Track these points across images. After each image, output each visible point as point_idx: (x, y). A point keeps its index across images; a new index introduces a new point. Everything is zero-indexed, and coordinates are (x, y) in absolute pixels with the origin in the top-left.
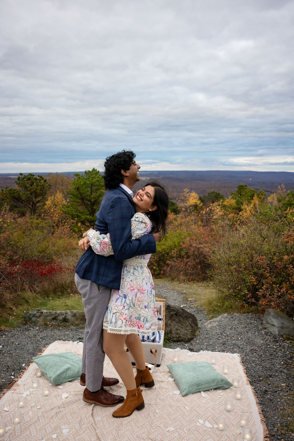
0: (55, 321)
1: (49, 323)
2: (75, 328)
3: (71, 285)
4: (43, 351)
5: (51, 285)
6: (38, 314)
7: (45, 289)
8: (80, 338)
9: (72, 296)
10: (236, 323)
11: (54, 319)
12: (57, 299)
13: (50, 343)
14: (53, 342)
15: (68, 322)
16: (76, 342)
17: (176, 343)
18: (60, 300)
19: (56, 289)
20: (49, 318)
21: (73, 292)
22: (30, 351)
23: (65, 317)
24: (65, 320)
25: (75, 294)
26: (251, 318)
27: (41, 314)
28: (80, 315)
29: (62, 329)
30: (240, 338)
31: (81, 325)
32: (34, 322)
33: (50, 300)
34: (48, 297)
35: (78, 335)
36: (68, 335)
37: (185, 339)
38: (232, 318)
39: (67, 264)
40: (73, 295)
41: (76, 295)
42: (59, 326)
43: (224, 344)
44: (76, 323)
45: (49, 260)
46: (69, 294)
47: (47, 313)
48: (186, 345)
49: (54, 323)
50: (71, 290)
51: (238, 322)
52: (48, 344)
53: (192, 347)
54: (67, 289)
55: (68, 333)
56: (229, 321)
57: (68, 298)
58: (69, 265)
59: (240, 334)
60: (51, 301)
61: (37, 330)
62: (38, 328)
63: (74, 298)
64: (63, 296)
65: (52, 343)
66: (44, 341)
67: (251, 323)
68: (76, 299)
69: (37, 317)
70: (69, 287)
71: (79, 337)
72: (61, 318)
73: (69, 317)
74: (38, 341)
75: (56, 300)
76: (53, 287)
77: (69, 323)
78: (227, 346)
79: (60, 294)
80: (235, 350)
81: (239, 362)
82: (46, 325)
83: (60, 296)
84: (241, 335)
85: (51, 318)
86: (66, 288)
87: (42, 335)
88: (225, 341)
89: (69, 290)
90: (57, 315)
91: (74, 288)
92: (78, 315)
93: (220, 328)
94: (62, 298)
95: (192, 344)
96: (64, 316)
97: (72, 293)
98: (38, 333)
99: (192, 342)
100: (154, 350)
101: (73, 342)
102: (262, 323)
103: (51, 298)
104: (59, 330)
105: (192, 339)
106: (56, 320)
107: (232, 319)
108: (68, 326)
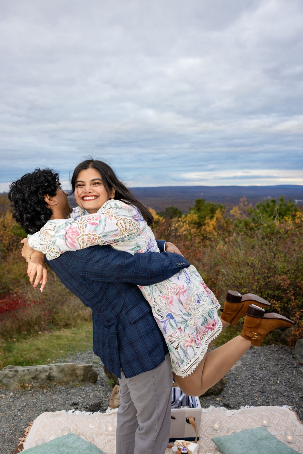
0: (36, 381)
1: (27, 385)
2: (63, 388)
3: (39, 321)
4: (25, 433)
5: (14, 323)
6: (11, 373)
7: (7, 329)
8: (74, 404)
9: (40, 334)
10: (263, 360)
11: (33, 378)
12: (24, 340)
13: (34, 417)
14: (39, 415)
15: (53, 380)
16: (71, 411)
17: (205, 398)
18: (27, 341)
19: (20, 327)
20: (27, 378)
21: (42, 329)
22: (6, 436)
23: (50, 374)
24: (50, 378)
25: (44, 332)
26: (277, 351)
27: (15, 373)
28: (69, 369)
29: (46, 392)
30: (278, 382)
31: (71, 383)
32: (6, 385)
33: (14, 342)
34: (11, 338)
35: (71, 399)
36: (57, 401)
37: (215, 391)
38: (255, 352)
39: (30, 296)
40: (42, 333)
41: (46, 332)
42: (42, 388)
43: (263, 392)
44: (65, 380)
45: (5, 290)
46: (37, 332)
47: (24, 371)
48: (218, 399)
49: (34, 385)
50: (38, 326)
51: (265, 358)
52: (31, 419)
53: (226, 403)
54: (33, 327)
55: (55, 397)
56: (253, 358)
57: (37, 337)
58: (33, 297)
59: (275, 374)
60: (17, 344)
61: (11, 397)
62: (12, 393)
63: (43, 338)
64: (30, 336)
65: (37, 417)
66: (25, 414)
67: (281, 359)
68: (47, 338)
69: (9, 377)
70: (36, 323)
71: (73, 401)
72: (43, 376)
73: (55, 374)
74: (15, 416)
75: (22, 342)
76: (17, 325)
77: (55, 382)
78: (269, 395)
79: (25, 333)
80: (281, 399)
81: (296, 419)
82: (24, 387)
83: (25, 335)
84: (277, 377)
85: (30, 377)
86: (33, 325)
87: (19, 404)
88: (262, 388)
89: (36, 328)
90: (38, 373)
91: (42, 324)
92: (66, 369)
93: (248, 369)
94: (29, 338)
95: (223, 397)
96: (47, 374)
97: (40, 330)
98: (13, 401)
99: (223, 393)
100: (191, 420)
101: (67, 411)
102: (295, 358)
103: (15, 340)
104: (43, 393)
105: (222, 389)
106: (37, 379)
107: (255, 355)
108: (55, 386)
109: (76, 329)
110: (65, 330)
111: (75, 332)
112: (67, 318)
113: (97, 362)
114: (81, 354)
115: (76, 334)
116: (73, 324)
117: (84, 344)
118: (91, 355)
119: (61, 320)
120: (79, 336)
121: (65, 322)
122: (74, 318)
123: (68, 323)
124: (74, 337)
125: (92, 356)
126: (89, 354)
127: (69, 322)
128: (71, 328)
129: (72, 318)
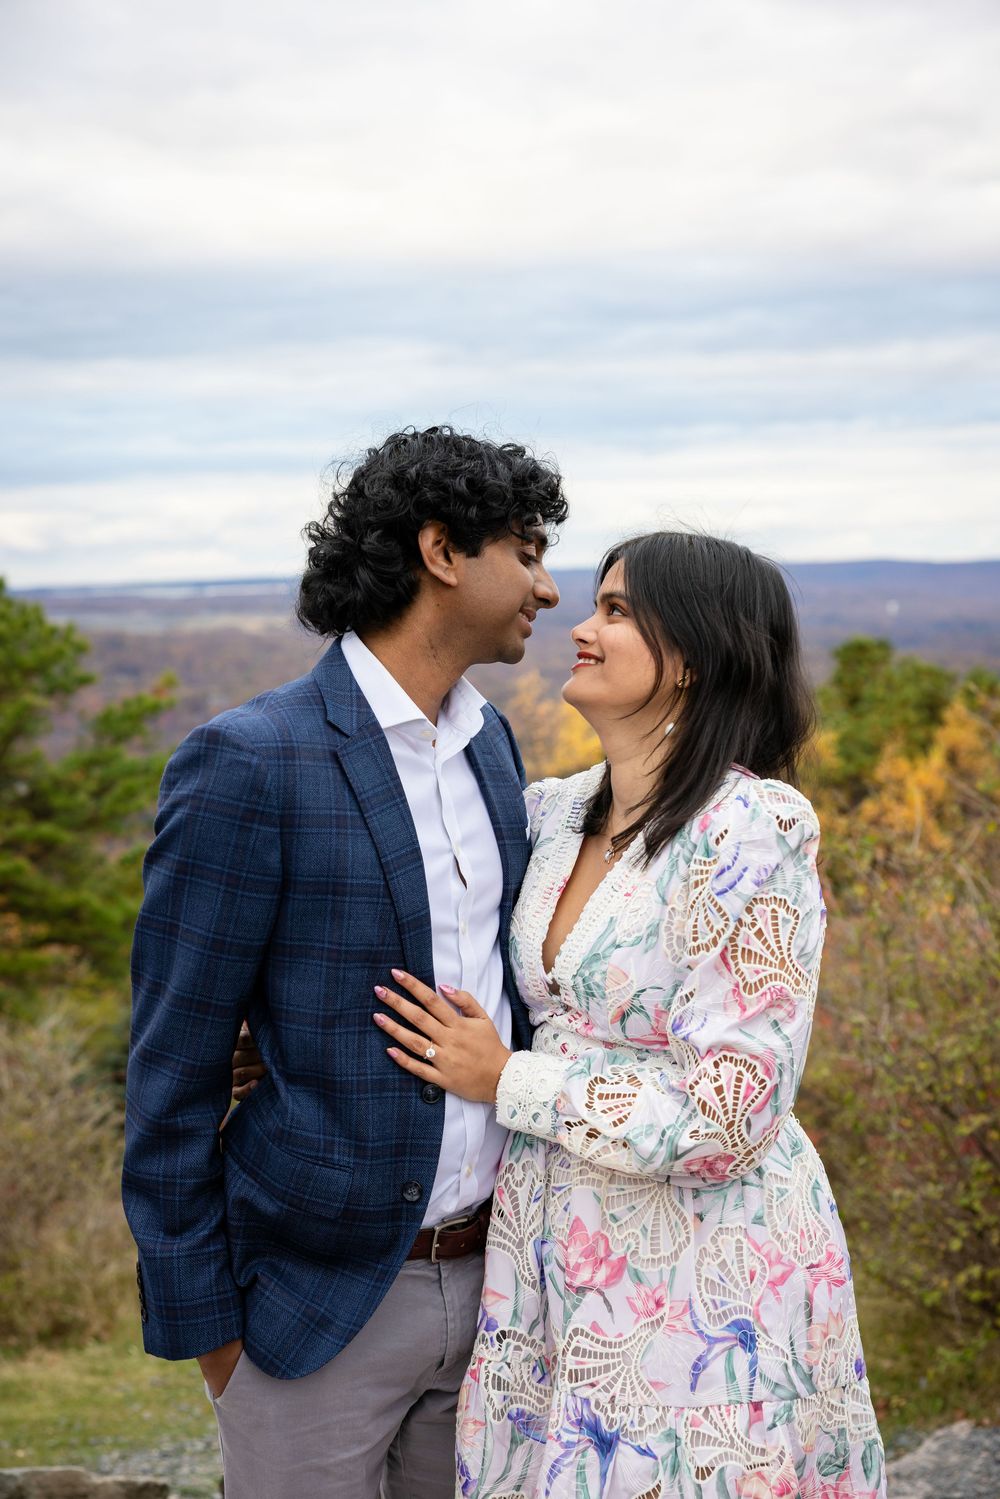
109: (107, 1349)
110: (49, 1356)
111: (100, 1366)
112: (60, 1290)
113: (203, 1489)
114: (123, 1458)
115: (106, 1373)
116: (96, 1327)
117: (147, 1415)
118: (175, 1461)
119: (28, 1305)
120: (121, 1382)
121: (49, 1313)
122: (99, 1294)
123: (64, 1319)
124: (94, 1390)
125: (178, 1466)
126: (165, 1455)
127: (71, 1313)
128: (80, 1347)
129: (88, 1290)
